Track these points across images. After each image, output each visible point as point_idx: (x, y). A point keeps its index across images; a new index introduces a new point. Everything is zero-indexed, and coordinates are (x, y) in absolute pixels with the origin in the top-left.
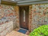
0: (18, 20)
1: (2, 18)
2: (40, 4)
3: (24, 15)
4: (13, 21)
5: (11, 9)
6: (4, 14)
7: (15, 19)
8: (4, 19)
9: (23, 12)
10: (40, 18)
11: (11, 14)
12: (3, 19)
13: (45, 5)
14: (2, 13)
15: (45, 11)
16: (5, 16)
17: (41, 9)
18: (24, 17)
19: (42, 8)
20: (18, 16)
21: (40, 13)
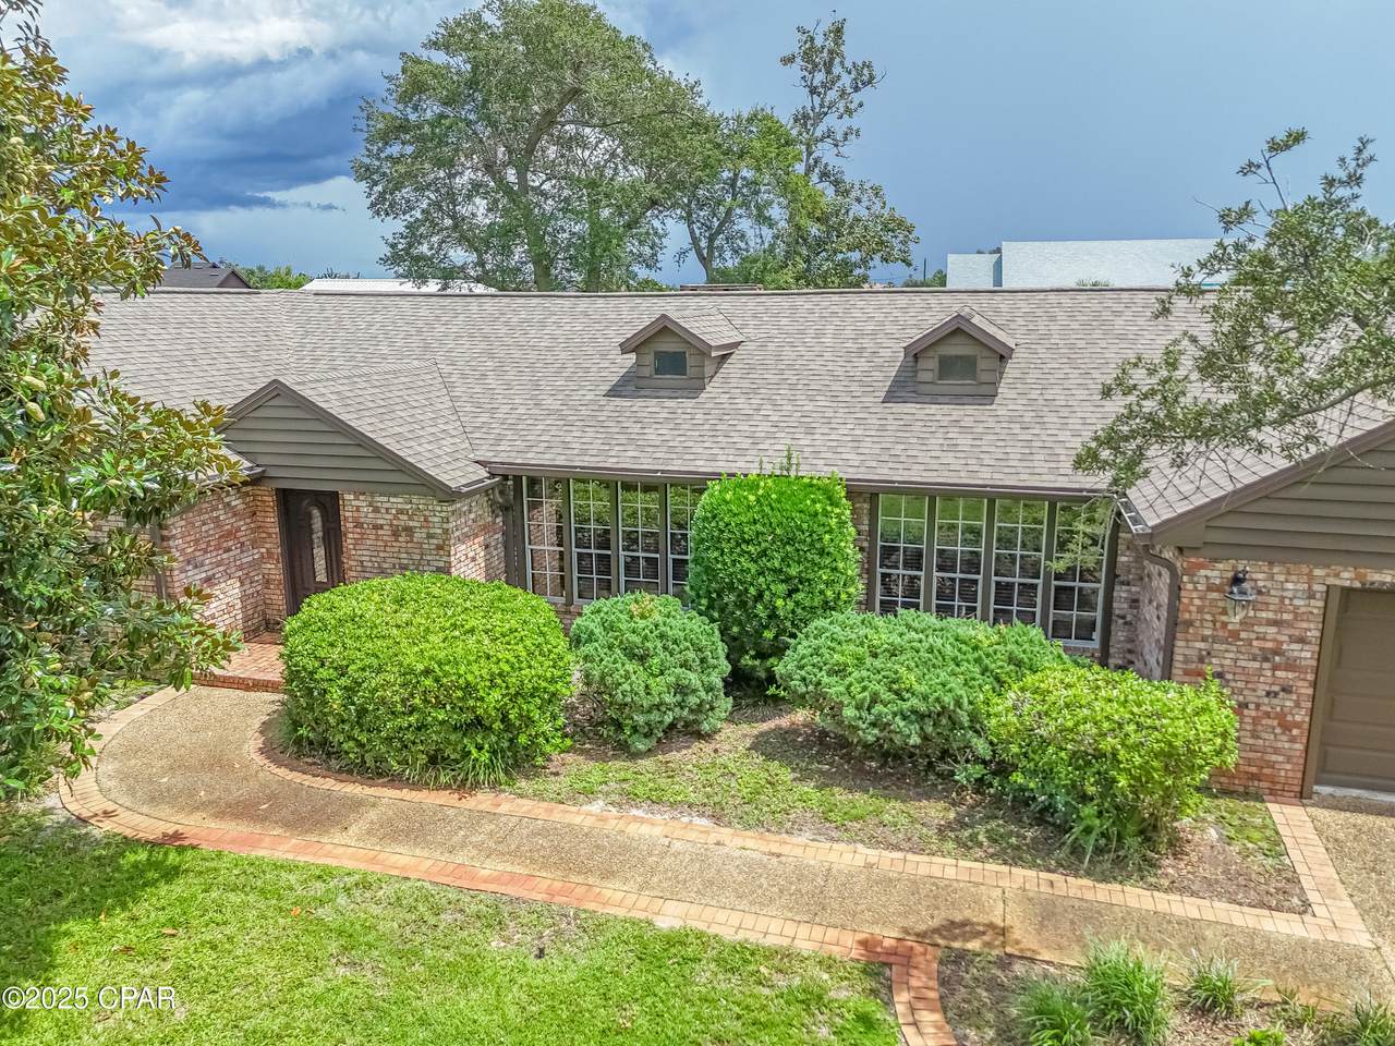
0: (275, 570)
1: (189, 563)
2: (372, 494)
3: (318, 535)
4: (242, 584)
5: (228, 504)
6: (197, 541)
7: (256, 564)
8: (196, 567)
9: (310, 516)
10: (382, 555)
11: (231, 534)
12: (190, 567)
13: (392, 500)
14: (188, 539)
15: (395, 522)
16: (198, 554)
17: (379, 515)
18: (319, 552)
19: (383, 511)
20: (274, 544)
21: (380, 532)
